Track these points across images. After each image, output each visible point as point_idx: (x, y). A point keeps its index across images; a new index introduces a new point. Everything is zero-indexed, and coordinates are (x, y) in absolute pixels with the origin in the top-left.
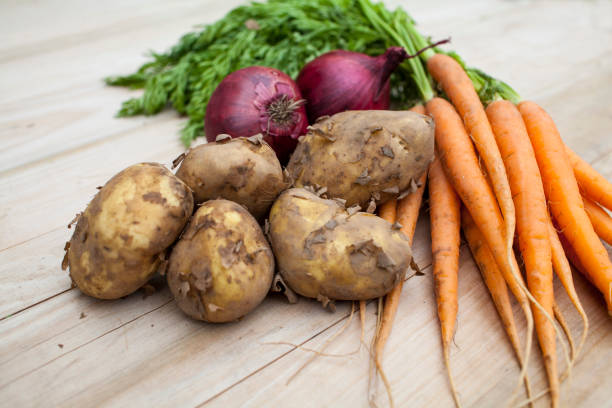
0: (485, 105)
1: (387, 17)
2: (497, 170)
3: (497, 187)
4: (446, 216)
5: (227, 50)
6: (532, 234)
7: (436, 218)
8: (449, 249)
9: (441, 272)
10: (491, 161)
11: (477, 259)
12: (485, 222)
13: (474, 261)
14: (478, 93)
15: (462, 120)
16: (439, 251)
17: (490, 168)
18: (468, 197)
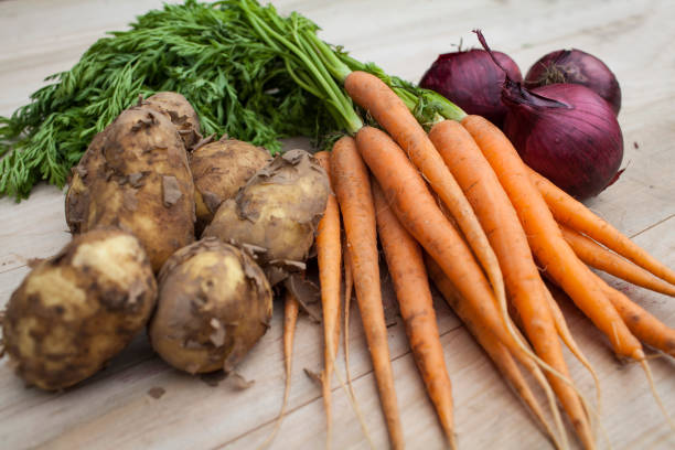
0: (426, 128)
1: (281, 26)
2: (464, 213)
3: (470, 237)
4: (411, 271)
5: (106, 106)
6: (521, 276)
7: (400, 276)
8: (425, 312)
9: (422, 343)
10: (454, 204)
11: (459, 314)
12: (464, 275)
13: (457, 317)
14: (413, 113)
15: (406, 153)
16: (412, 317)
17: (455, 213)
18: (436, 246)
